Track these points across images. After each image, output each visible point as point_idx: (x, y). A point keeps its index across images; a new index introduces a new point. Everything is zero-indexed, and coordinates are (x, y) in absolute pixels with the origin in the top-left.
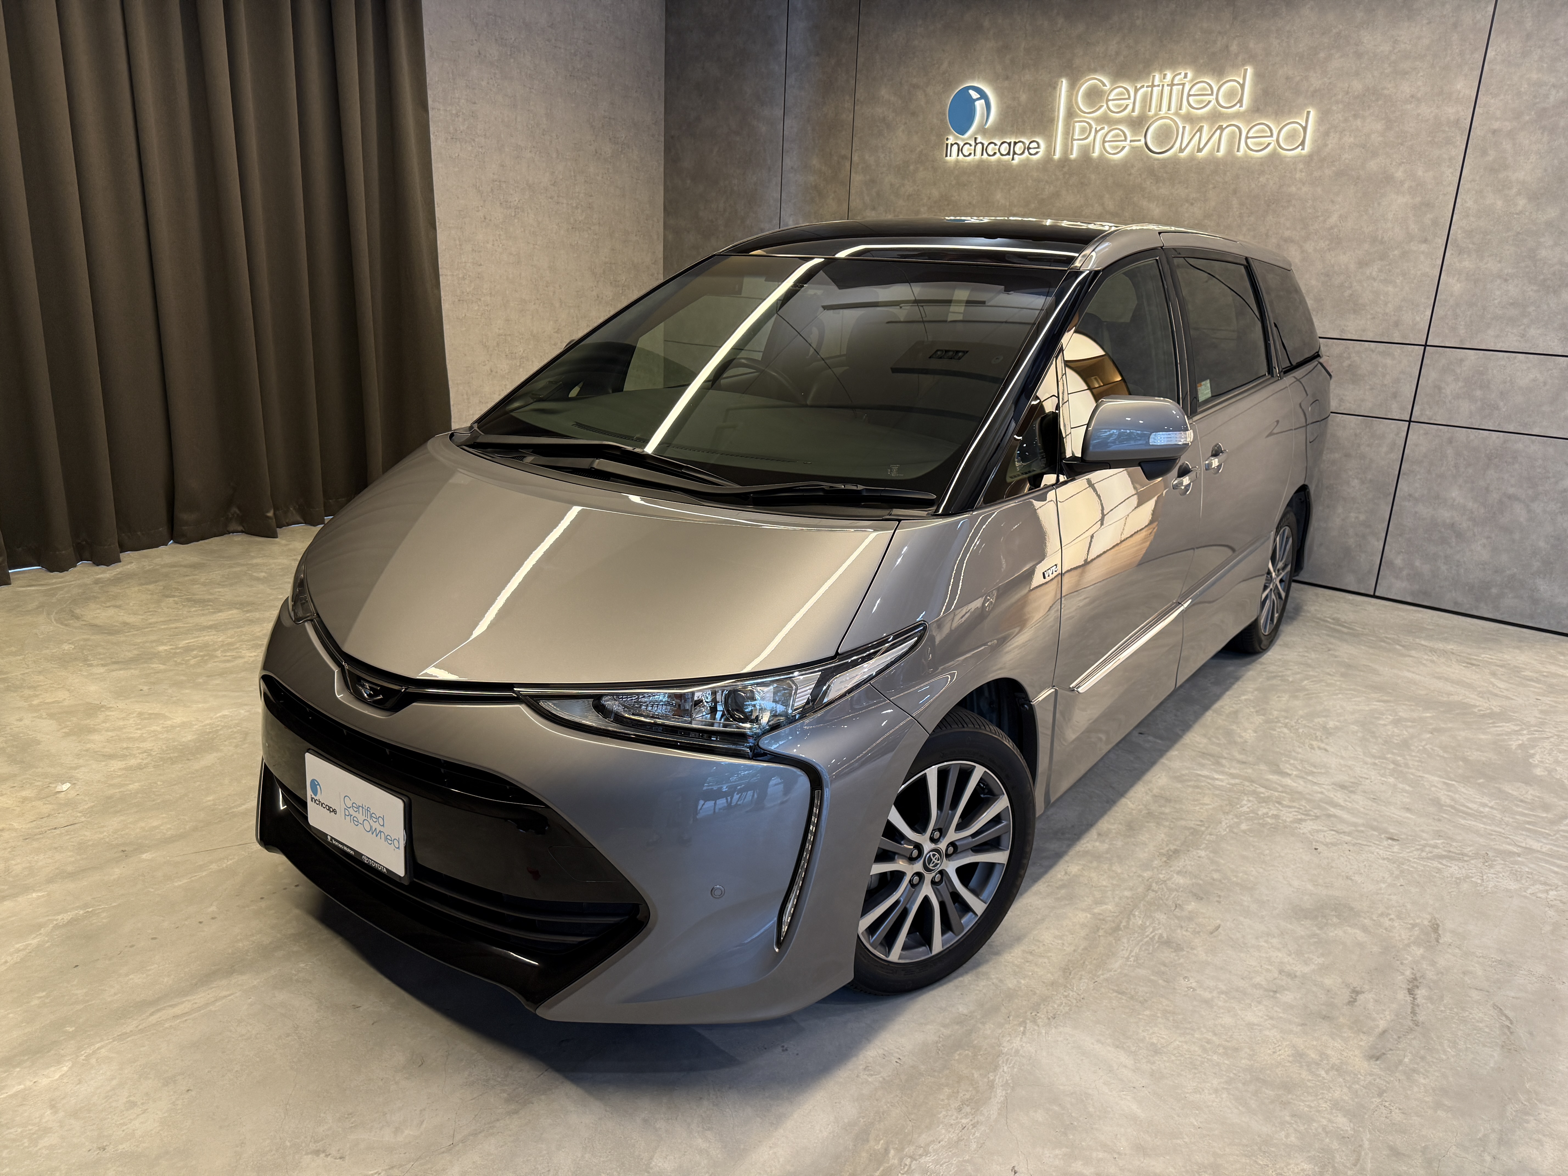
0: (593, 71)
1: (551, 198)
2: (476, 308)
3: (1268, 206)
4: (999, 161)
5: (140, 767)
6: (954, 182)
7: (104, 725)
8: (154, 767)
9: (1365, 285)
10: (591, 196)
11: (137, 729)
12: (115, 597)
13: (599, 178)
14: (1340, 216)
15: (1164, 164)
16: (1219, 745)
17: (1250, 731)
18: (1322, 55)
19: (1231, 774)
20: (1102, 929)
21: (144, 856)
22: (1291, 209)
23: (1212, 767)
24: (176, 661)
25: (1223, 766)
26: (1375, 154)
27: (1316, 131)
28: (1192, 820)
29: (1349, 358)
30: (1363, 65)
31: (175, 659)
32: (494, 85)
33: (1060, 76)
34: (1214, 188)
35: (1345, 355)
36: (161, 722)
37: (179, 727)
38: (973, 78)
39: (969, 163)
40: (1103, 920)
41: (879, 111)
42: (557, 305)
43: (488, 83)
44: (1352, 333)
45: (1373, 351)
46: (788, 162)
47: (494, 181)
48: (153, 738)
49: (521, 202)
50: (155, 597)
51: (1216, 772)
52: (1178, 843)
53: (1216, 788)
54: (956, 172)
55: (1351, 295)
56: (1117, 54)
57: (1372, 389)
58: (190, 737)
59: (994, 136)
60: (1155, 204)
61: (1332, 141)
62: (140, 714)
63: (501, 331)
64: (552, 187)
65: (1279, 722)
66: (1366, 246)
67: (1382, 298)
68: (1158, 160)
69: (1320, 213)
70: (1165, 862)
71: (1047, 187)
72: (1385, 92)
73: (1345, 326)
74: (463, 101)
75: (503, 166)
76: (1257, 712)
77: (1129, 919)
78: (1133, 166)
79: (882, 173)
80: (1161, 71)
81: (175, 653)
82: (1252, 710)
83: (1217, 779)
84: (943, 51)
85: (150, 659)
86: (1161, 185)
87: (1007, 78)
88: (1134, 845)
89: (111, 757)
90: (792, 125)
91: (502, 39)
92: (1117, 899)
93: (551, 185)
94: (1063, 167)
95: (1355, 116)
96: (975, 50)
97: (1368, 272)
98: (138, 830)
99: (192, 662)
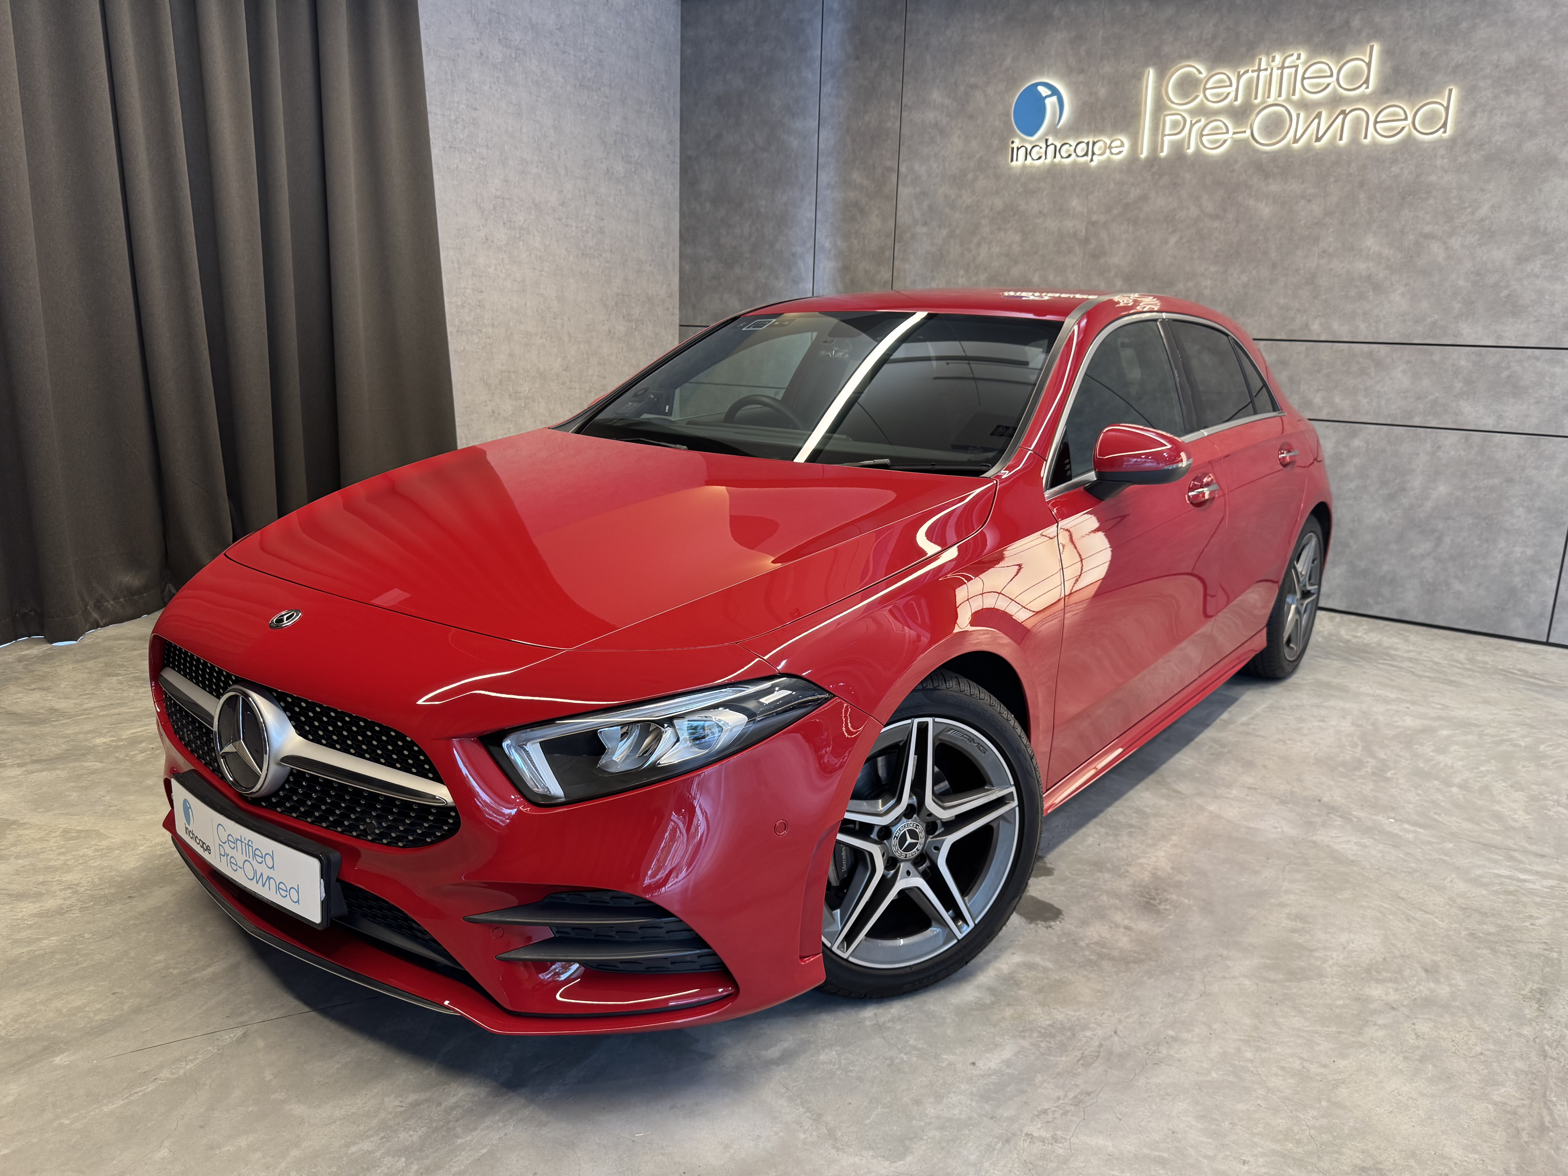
0: (604, 81)
1: (560, 219)
2: (476, 341)
3: (1403, 198)
4: (1074, 163)
5: (60, 912)
6: (1021, 190)
7: (13, 849)
8: (81, 909)
9: (1526, 283)
10: (603, 219)
11: (59, 854)
12: (43, 678)
13: (611, 200)
14: (1493, 207)
15: (1274, 157)
16: (1494, 832)
17: (1520, 812)
18: (1464, 25)
19: (1537, 872)
20: (1523, 1129)
21: (57, 1060)
22: (1431, 201)
23: (1509, 864)
24: (117, 758)
25: (1521, 862)
26: (1533, 134)
27: (1460, 110)
28: (1532, 943)
29: (1508, 368)
30: (1516, 34)
31: (117, 755)
32: (497, 90)
33: (1146, 65)
34: (1336, 181)
35: (1503, 365)
36: (93, 843)
37: (118, 848)
38: (1041, 73)
39: (1039, 168)
40: (1514, 1113)
41: (930, 116)
42: (566, 339)
43: (490, 88)
44: (1510, 339)
45: (1538, 359)
46: (824, 178)
47: (496, 197)
48: (81, 867)
49: (526, 222)
50: (95, 676)
51: (1516, 869)
52: (1537, 978)
53: (1531, 892)
54: (1023, 179)
55: (1509, 295)
56: (1215, 37)
57: (1538, 403)
58: (133, 864)
59: (1068, 137)
60: (1264, 202)
61: (1481, 122)
62: (65, 831)
63: (504, 368)
64: (561, 207)
65: (1545, 799)
66: (1526, 239)
67: (1547, 297)
68: (1266, 153)
69: (1467, 205)
70: (1538, 1009)
71: (1133, 190)
72: (1544, 63)
73: (1502, 331)
74: (463, 106)
75: (506, 181)
76: (1511, 786)
77: (1549, 1109)
78: (1236, 161)
79: (934, 185)
80: (1268, 54)
81: (118, 747)
82: (1503, 784)
83: (1525, 881)
84: (1006, 45)
85: (84, 755)
86: (1271, 180)
87: (1082, 71)
88: (1482, 985)
89: (20, 896)
90: (828, 138)
91: (507, 39)
92: (1513, 1077)
93: (560, 205)
94: (1152, 166)
95: (1508, 92)
96: (1043, 42)
97: (1529, 269)
98: (51, 1014)
99: (140, 757)
